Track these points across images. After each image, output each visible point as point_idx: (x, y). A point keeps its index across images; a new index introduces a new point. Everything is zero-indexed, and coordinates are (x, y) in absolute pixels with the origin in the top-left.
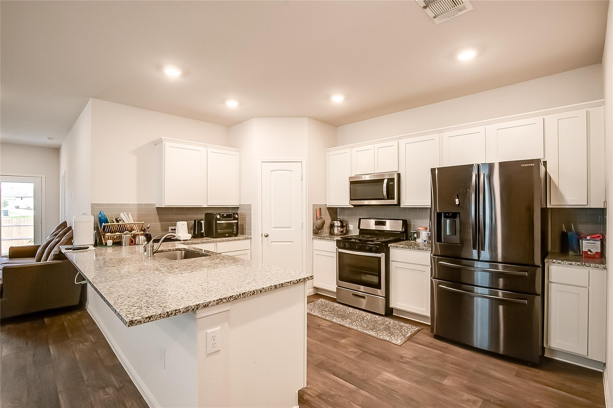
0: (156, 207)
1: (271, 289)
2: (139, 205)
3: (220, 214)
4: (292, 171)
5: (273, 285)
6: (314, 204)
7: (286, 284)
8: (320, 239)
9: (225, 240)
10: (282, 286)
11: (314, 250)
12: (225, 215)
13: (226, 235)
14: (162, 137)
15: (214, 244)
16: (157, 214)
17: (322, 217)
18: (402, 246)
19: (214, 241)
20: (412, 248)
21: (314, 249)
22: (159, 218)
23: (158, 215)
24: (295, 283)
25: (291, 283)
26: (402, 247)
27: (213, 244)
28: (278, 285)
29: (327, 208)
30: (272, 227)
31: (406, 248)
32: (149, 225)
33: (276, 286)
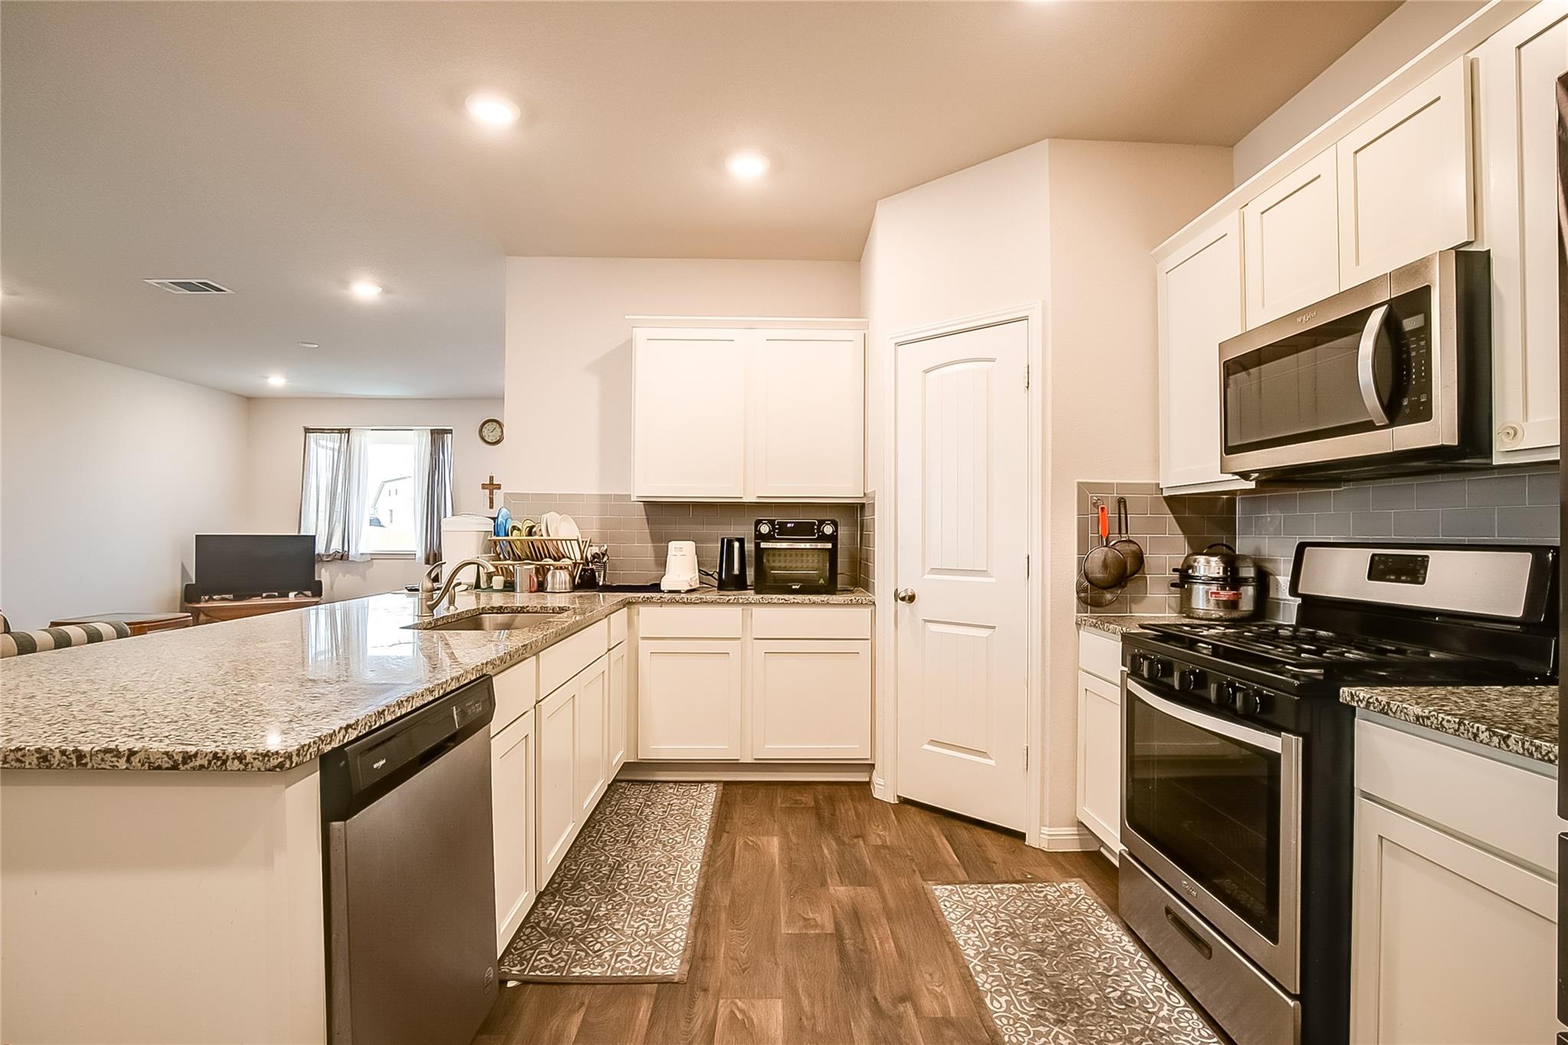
1: (18, 765)
2: (603, 497)
3: (771, 522)
4: (996, 359)
5: (32, 744)
6: (1082, 483)
7: (103, 760)
8: (1094, 626)
9: (776, 601)
10: (78, 764)
12: (789, 525)
13: (794, 587)
15: (741, 609)
16: (645, 521)
17: (1132, 537)
18: (1418, 710)
19: (741, 601)
20: (1484, 736)
22: (650, 532)
23: (648, 524)
24: (159, 768)
25: (135, 760)
26: (1418, 718)
27: (739, 609)
28: (57, 753)
29: (1165, 498)
30: (927, 570)
31: (1440, 727)
32: (606, 547)
33: (44, 757)
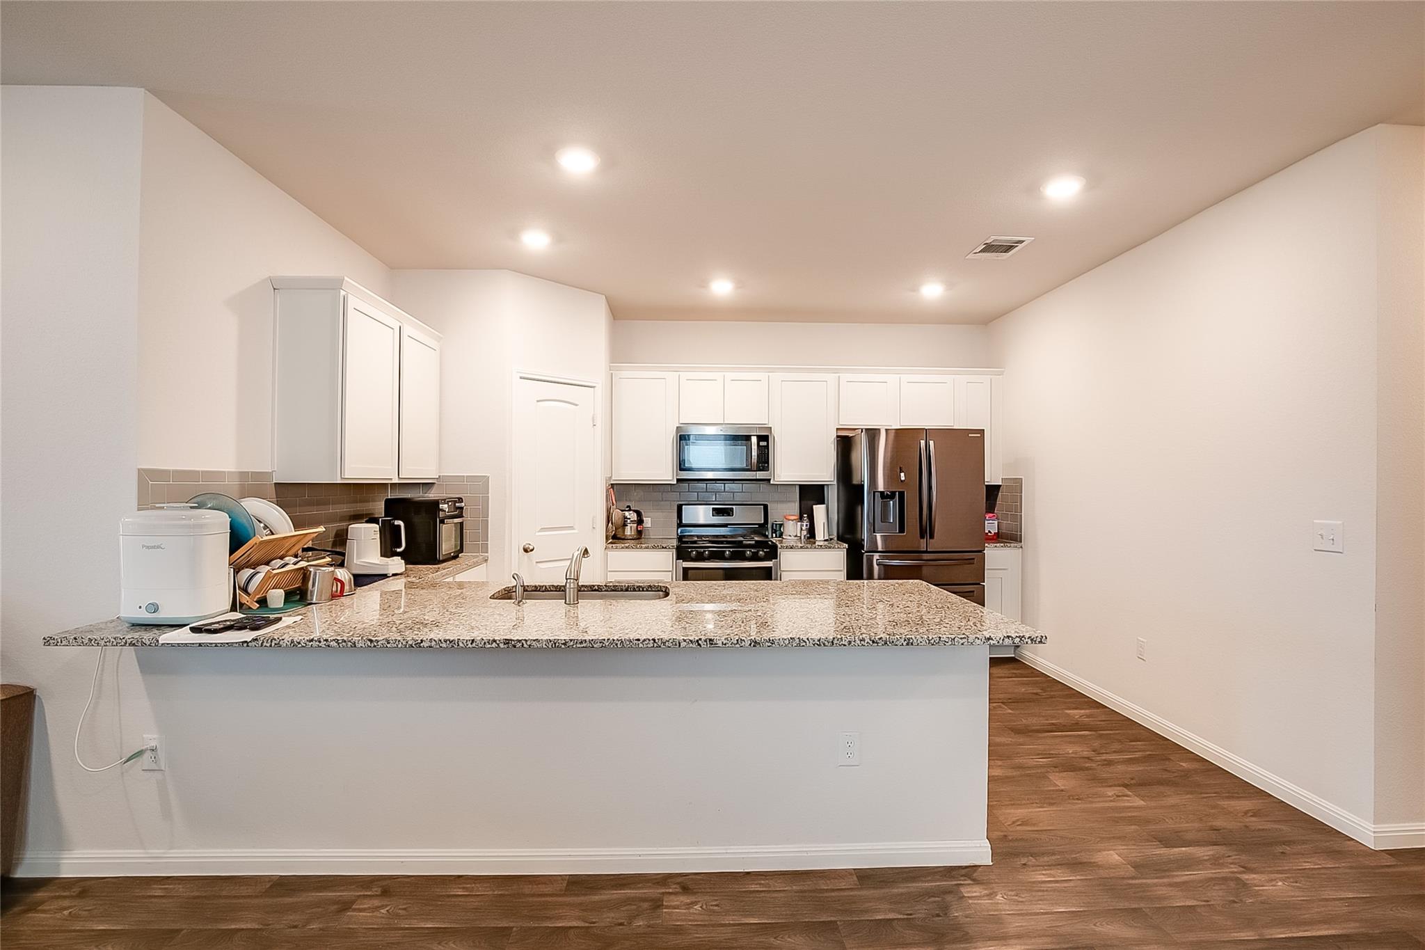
0: (275, 483)
2: (242, 476)
4: (577, 405)
8: (627, 548)
11: (609, 573)
13: (452, 555)
14: (346, 278)
21: (609, 569)
29: (611, 484)
31: (807, 548)
